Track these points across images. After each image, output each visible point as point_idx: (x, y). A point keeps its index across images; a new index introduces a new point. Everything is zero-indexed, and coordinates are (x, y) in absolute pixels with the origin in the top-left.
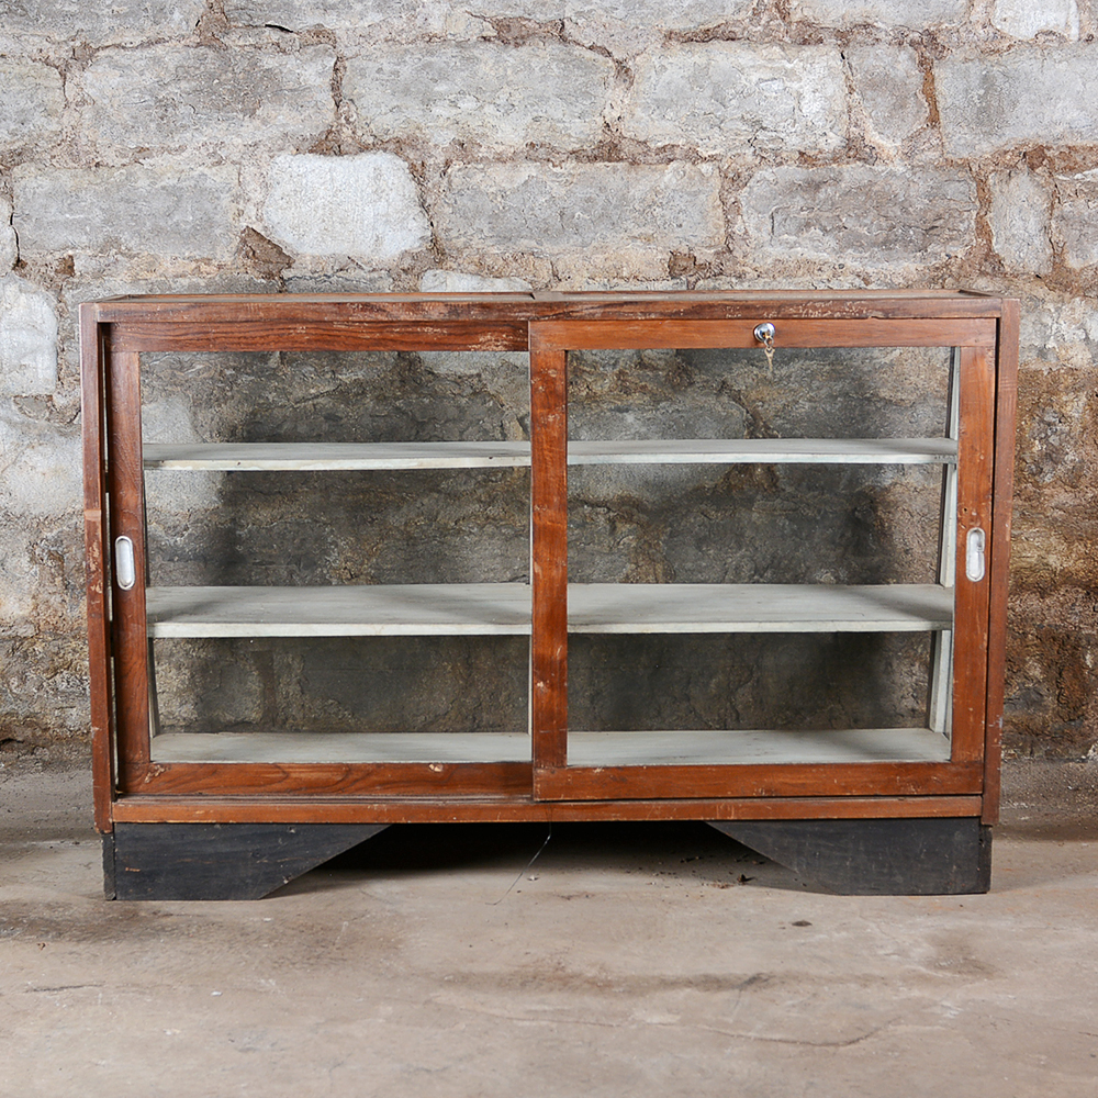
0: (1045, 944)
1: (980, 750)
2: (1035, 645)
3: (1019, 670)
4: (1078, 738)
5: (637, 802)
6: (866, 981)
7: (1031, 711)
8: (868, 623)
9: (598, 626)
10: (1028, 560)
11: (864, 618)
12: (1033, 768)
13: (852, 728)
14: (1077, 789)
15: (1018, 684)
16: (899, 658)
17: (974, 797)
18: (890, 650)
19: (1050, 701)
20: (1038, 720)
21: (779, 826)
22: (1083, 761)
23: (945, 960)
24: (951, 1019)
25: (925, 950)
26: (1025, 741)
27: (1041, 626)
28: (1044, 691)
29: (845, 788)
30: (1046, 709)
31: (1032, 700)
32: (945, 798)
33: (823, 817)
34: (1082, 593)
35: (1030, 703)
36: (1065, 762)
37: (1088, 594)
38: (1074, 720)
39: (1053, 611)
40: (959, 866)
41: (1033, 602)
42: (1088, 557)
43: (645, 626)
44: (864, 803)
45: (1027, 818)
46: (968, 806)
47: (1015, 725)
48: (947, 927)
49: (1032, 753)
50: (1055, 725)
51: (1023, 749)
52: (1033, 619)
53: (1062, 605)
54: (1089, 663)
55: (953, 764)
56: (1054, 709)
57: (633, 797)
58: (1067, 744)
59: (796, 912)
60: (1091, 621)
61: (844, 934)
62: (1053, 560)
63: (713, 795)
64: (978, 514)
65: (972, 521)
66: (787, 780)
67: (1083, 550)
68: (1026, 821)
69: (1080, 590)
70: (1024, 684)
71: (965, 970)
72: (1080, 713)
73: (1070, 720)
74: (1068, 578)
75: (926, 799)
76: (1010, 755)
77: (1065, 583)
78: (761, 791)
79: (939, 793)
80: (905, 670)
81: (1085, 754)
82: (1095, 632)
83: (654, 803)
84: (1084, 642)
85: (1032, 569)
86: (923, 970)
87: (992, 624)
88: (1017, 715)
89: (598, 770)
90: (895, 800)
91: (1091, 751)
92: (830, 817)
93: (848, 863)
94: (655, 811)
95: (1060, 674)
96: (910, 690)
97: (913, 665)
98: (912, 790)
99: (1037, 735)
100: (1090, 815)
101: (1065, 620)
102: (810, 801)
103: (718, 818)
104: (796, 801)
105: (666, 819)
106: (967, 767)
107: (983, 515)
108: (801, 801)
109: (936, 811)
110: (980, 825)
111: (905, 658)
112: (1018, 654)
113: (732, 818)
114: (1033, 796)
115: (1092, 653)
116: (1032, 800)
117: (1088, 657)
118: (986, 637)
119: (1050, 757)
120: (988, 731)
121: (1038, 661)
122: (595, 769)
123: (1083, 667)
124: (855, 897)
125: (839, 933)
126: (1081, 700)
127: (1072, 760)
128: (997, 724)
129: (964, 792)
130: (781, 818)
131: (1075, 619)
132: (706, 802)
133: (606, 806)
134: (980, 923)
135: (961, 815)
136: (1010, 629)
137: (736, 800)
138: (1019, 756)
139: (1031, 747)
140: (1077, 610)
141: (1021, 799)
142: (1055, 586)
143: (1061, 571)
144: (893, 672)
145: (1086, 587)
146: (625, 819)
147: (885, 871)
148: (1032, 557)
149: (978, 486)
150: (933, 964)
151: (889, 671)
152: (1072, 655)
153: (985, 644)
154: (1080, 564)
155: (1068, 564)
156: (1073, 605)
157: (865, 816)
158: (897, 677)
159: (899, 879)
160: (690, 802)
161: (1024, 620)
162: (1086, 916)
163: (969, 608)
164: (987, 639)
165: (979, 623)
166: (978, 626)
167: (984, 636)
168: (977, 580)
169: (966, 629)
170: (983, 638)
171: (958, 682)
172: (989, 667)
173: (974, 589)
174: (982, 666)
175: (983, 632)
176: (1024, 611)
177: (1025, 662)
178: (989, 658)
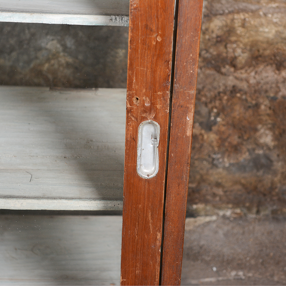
2: (268, 115)
7: (260, 173)
27: (273, 99)
28: (274, 157)
30: (275, 173)
31: (261, 164)
35: (259, 166)
49: (257, 212)
51: (249, 209)
64: (153, 104)
65: (145, 111)
76: (237, 214)
87: (167, 223)
99: (265, 195)
107: (158, 106)
116: (250, 269)
118: (159, 236)
119: (275, 216)
121: (270, 129)
138: (245, 215)
139: (258, 206)
141: (240, 266)
149: (154, 72)
153: (159, 243)
163: (140, 206)
164: (161, 239)
165: (151, 221)
166: (150, 224)
167: (157, 235)
168: (150, 177)
169: (136, 227)
170: (156, 238)
171: (125, 280)
172: (163, 266)
173: (147, 186)
174: (154, 266)
175: (157, 231)
176: (258, 83)
177: (256, 130)
178: (163, 257)
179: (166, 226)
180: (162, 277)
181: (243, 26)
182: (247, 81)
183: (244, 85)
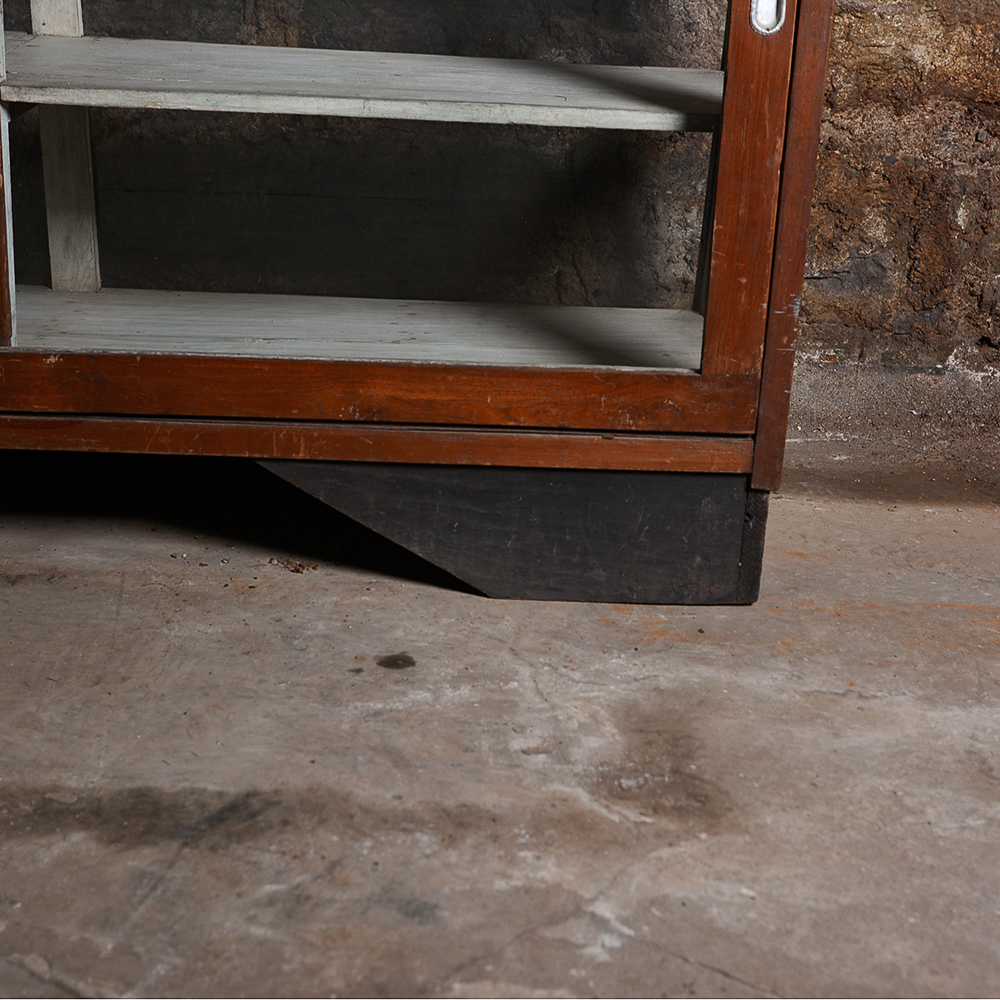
0: (836, 735)
1: (754, 357)
2: (881, 189)
3: (852, 228)
4: (933, 337)
5: (128, 421)
6: (457, 823)
7: (866, 291)
8: (569, 111)
9: (63, 91)
10: (881, 51)
11: (564, 103)
12: (860, 378)
13: (590, 305)
14: (924, 416)
15: (849, 249)
16: (666, 198)
17: (741, 440)
18: (654, 185)
19: (896, 278)
20: (876, 307)
21: (387, 473)
22: (938, 372)
23: (634, 773)
24: (600, 966)
25: (603, 743)
26: (852, 338)
27: (890, 161)
28: (888, 263)
29: (506, 412)
30: (889, 291)
31: (868, 276)
32: (688, 440)
33: (464, 462)
34: (960, 110)
35: (865, 280)
36: (911, 372)
37: (970, 112)
38: (930, 309)
39: (912, 137)
40: (706, 558)
41: (883, 121)
42: (975, 51)
43: (152, 95)
44: (540, 441)
45: (844, 457)
46: (729, 455)
47: (839, 311)
48: (663, 683)
49: (861, 356)
50: (900, 314)
51: (848, 350)
52: (880, 148)
53: (928, 127)
54: (960, 223)
55: (704, 380)
56: (900, 290)
57: (117, 411)
58: (916, 345)
59: (400, 633)
60: (970, 155)
61: (465, 691)
62: (919, 53)
63: (263, 414)
66: (400, 394)
67: (969, 39)
68: (841, 463)
69: (958, 105)
70: (858, 249)
71: (669, 802)
72: (940, 299)
73: (924, 309)
74: (940, 84)
75: (653, 439)
76: (829, 357)
77: (935, 93)
78: (351, 411)
79: (677, 430)
80: (676, 217)
81: (943, 361)
82: (975, 174)
83: (159, 422)
84: (956, 189)
85: (886, 66)
86: (584, 798)
87: (794, 120)
88: (846, 297)
89: (52, 360)
90: (597, 438)
91: (951, 358)
92: (478, 462)
93: (509, 544)
94: (161, 437)
95: (915, 237)
96: (682, 249)
97: (688, 211)
98: (628, 421)
99: (872, 329)
100: (941, 458)
101: (930, 152)
102: (443, 432)
103: (275, 455)
104: (416, 431)
105: (181, 453)
106: (729, 386)
108: (428, 432)
109: (669, 462)
110: (748, 489)
111: (677, 199)
112: (853, 202)
113: (301, 456)
114: (857, 422)
115: (968, 207)
116: (854, 430)
117: (960, 212)
118: (780, 145)
119: (888, 363)
120: (772, 321)
121: (884, 215)
122: (47, 356)
123: (952, 226)
124: (519, 603)
125: (455, 688)
126: (943, 279)
127: (921, 370)
128: (791, 310)
129: (722, 431)
130: (390, 460)
131: (945, 152)
132: (253, 425)
133: (71, 423)
134: (725, 676)
135: (714, 469)
136: (843, 161)
137: (308, 426)
138: (841, 359)
139: (862, 346)
140: (951, 136)
141: (837, 426)
142: (919, 97)
143: (932, 72)
144: (657, 219)
145: (968, 100)
146: (106, 450)
147: (576, 559)
148: (888, 46)
150: (607, 785)
151: (651, 217)
152: (936, 208)
153: (778, 159)
154: (962, 62)
155: (945, 62)
156: (946, 128)
157: (542, 464)
158: (663, 230)
159: (600, 575)
160: (223, 424)
161: (867, 147)
162: (921, 667)
163: (752, 86)
164: (782, 149)
165: (768, 116)
166: (767, 122)
167: (776, 142)
168: (771, 31)
169: (743, 127)
170: (775, 147)
171: (721, 227)
172: (782, 203)
173: (765, 50)
174: (769, 200)
175: (776, 135)
176: (867, 134)
177: (862, 215)
178: (784, 185)
179: (791, 126)
180: (780, 225)
181: (848, 38)
182: (850, 130)
183: (845, 137)
